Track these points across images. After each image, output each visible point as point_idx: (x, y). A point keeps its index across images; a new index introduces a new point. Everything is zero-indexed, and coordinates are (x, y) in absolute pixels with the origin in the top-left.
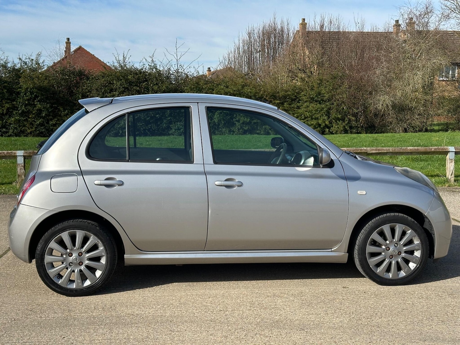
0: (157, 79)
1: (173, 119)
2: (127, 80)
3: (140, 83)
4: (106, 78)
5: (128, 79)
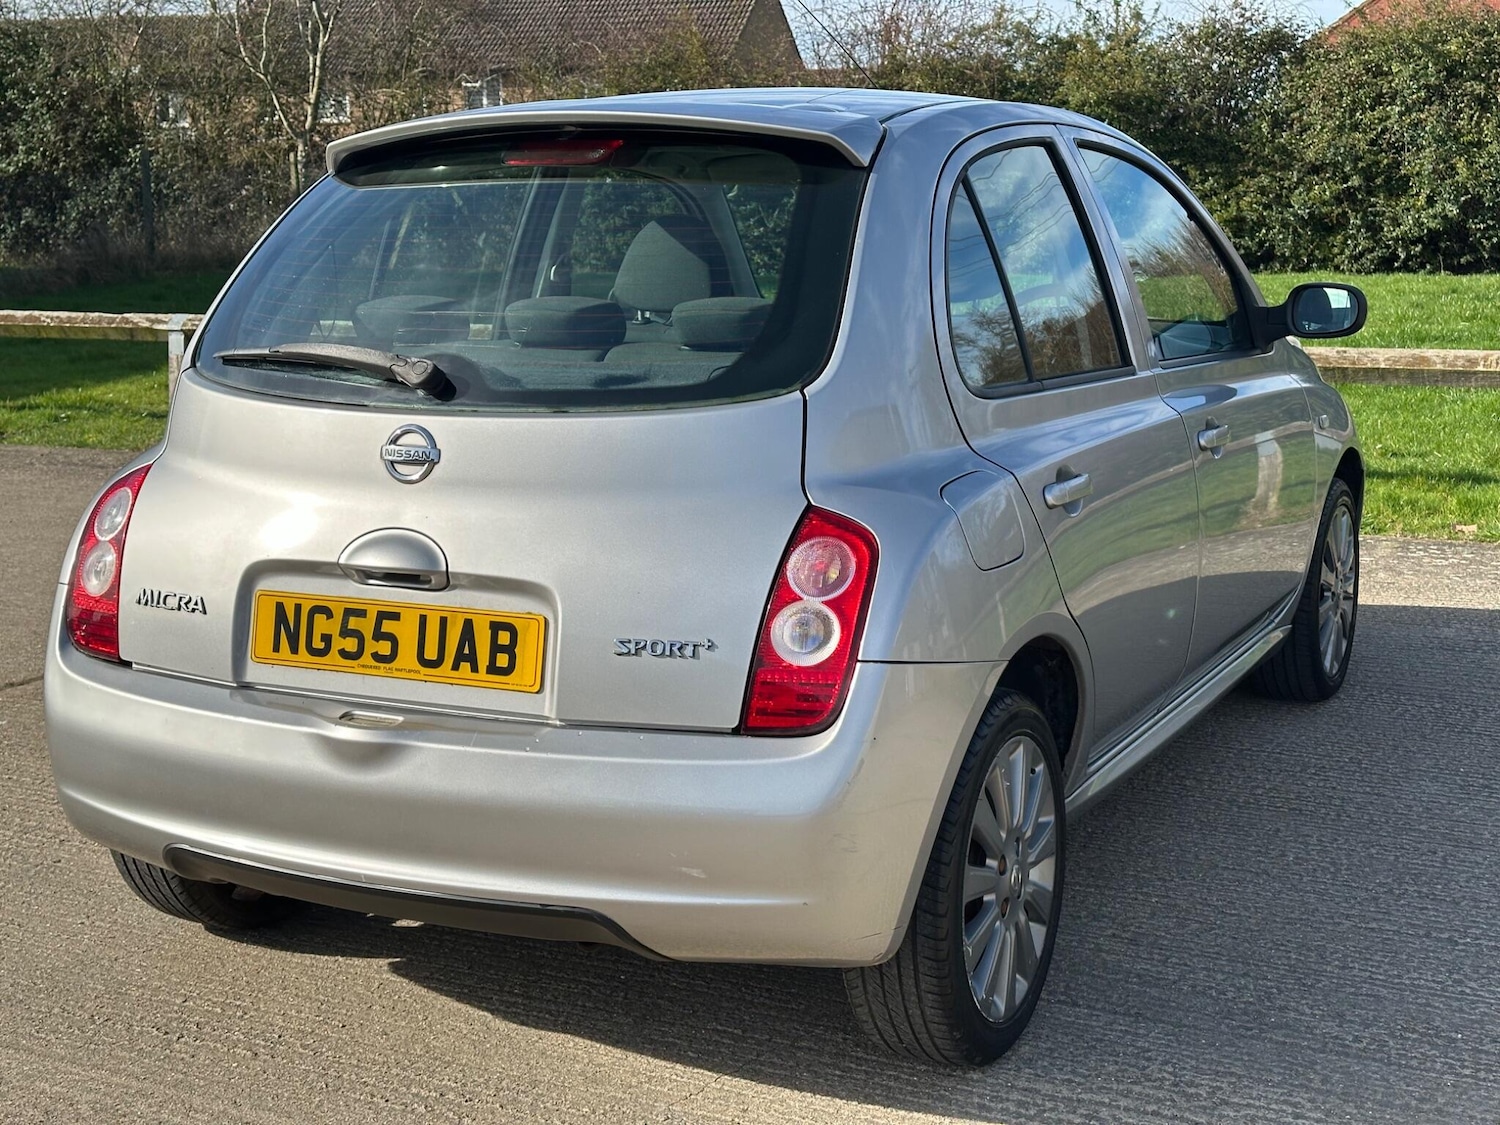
2: (1439, 57)
4: (1366, 52)
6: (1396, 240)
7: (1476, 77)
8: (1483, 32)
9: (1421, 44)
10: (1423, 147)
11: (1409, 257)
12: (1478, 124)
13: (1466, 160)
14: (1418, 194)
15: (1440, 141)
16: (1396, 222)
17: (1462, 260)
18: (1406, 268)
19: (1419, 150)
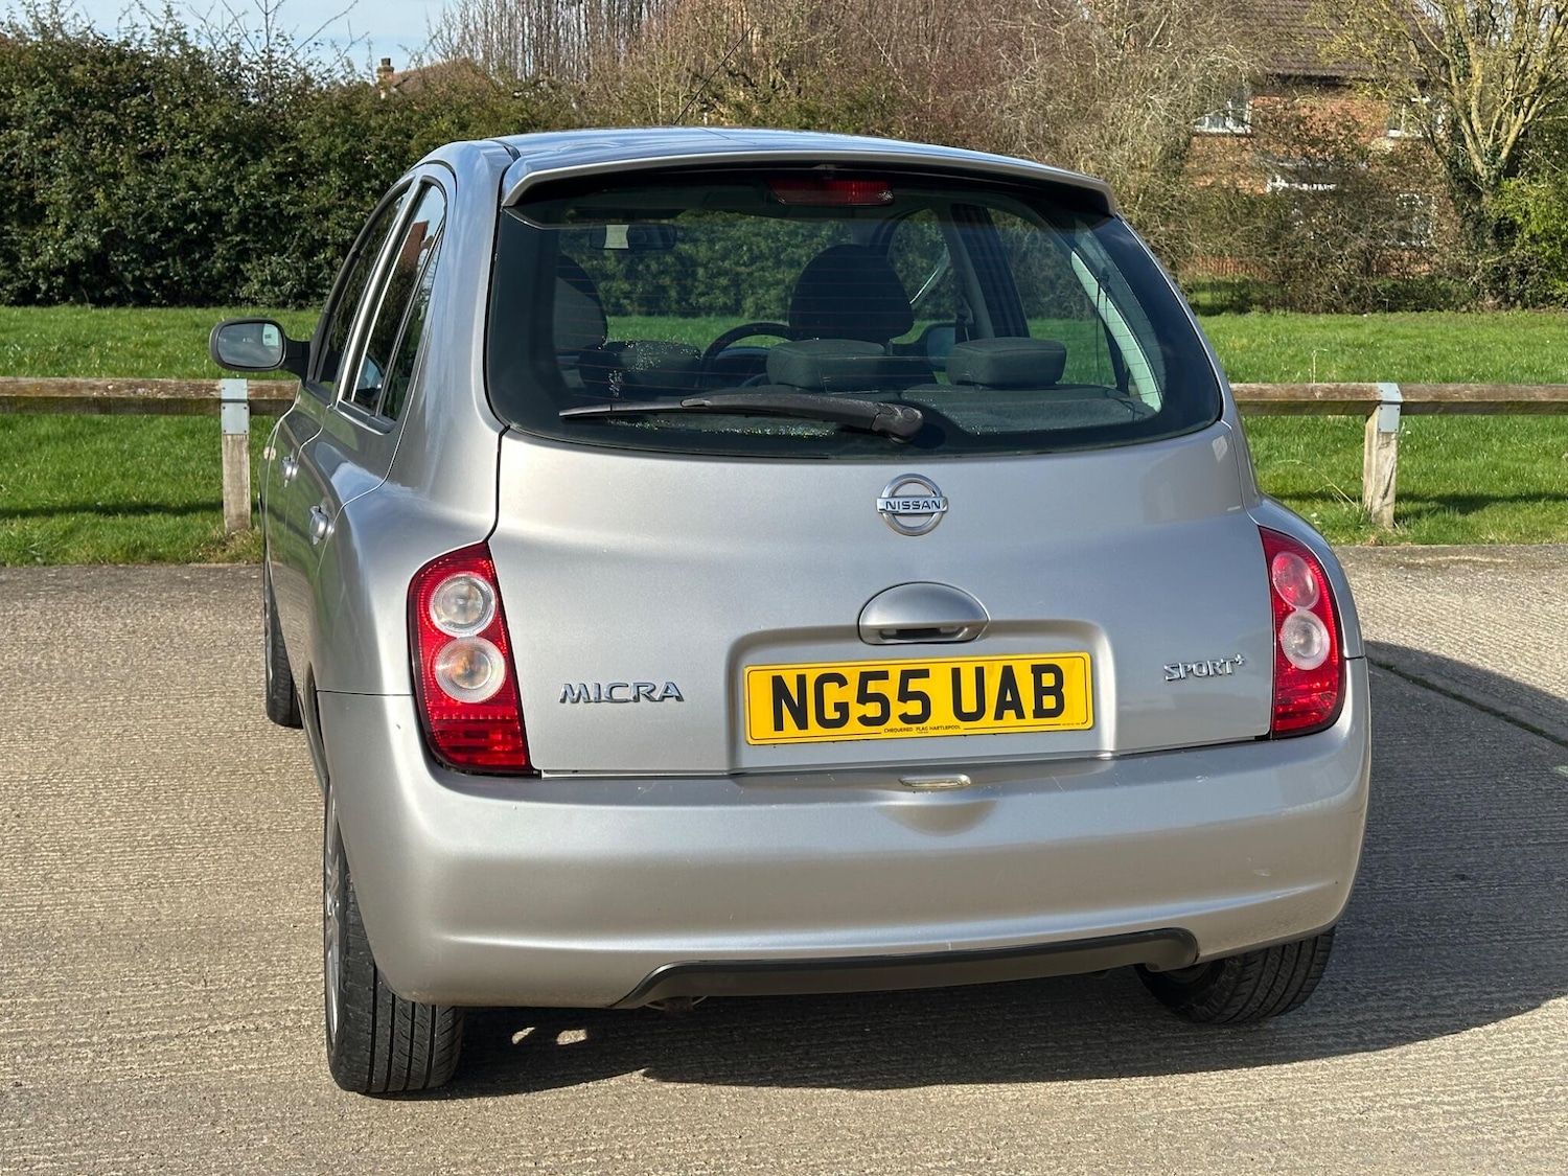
0: (185, 85)
1: (254, 242)
2: (63, 84)
3: (119, 97)
5: (70, 81)
6: (36, 270)
7: (102, 107)
8: (104, 61)
9: (46, 69)
10: (57, 175)
11: (50, 288)
12: (111, 154)
13: (104, 191)
14: (56, 224)
15: (76, 170)
16: (34, 253)
17: (107, 292)
18: (48, 301)
19: (50, 177)
